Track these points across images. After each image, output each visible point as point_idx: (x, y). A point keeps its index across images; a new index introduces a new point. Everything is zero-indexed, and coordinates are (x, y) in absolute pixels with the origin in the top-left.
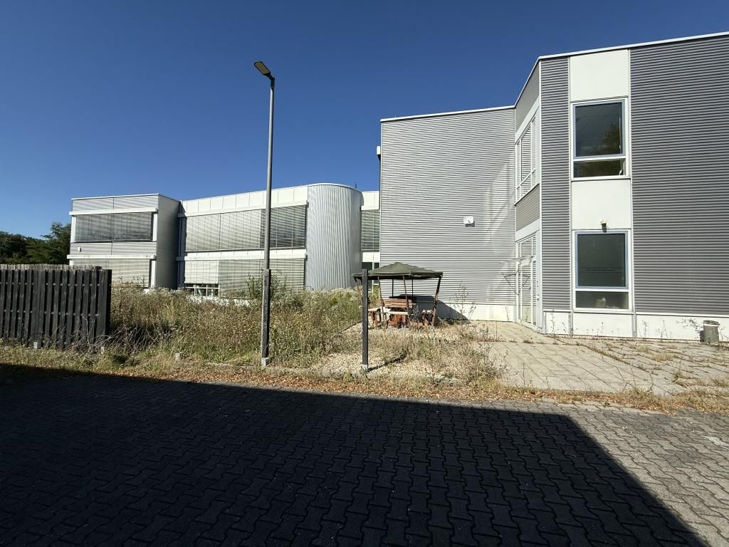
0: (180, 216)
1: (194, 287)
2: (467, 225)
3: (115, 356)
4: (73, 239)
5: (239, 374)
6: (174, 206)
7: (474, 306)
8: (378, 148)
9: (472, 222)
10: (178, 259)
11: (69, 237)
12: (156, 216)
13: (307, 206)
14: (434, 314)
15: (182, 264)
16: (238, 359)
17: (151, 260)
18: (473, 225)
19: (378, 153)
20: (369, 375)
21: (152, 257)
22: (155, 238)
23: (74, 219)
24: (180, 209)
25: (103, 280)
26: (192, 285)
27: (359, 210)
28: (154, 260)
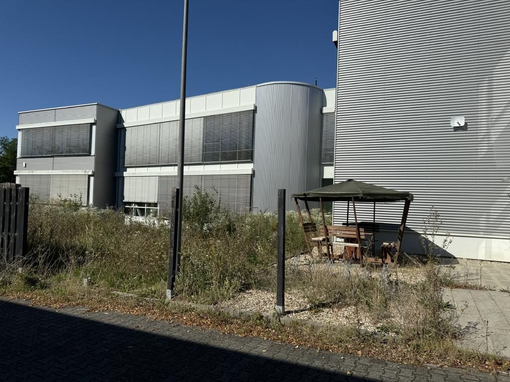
0: (119, 126)
1: (133, 206)
2: (456, 129)
3: (26, 278)
4: (19, 155)
5: (141, 306)
6: (112, 117)
7: (449, 239)
8: (335, 33)
9: (462, 124)
10: (117, 174)
11: (16, 152)
12: (94, 127)
13: (255, 111)
14: (398, 248)
15: (120, 179)
16: (144, 289)
17: (89, 176)
18: (464, 128)
19: (335, 39)
20: (284, 319)
21: (90, 173)
22: (93, 153)
23: (20, 133)
24: (119, 119)
25: (21, 199)
26: (130, 203)
27: (318, 112)
28: (92, 176)
